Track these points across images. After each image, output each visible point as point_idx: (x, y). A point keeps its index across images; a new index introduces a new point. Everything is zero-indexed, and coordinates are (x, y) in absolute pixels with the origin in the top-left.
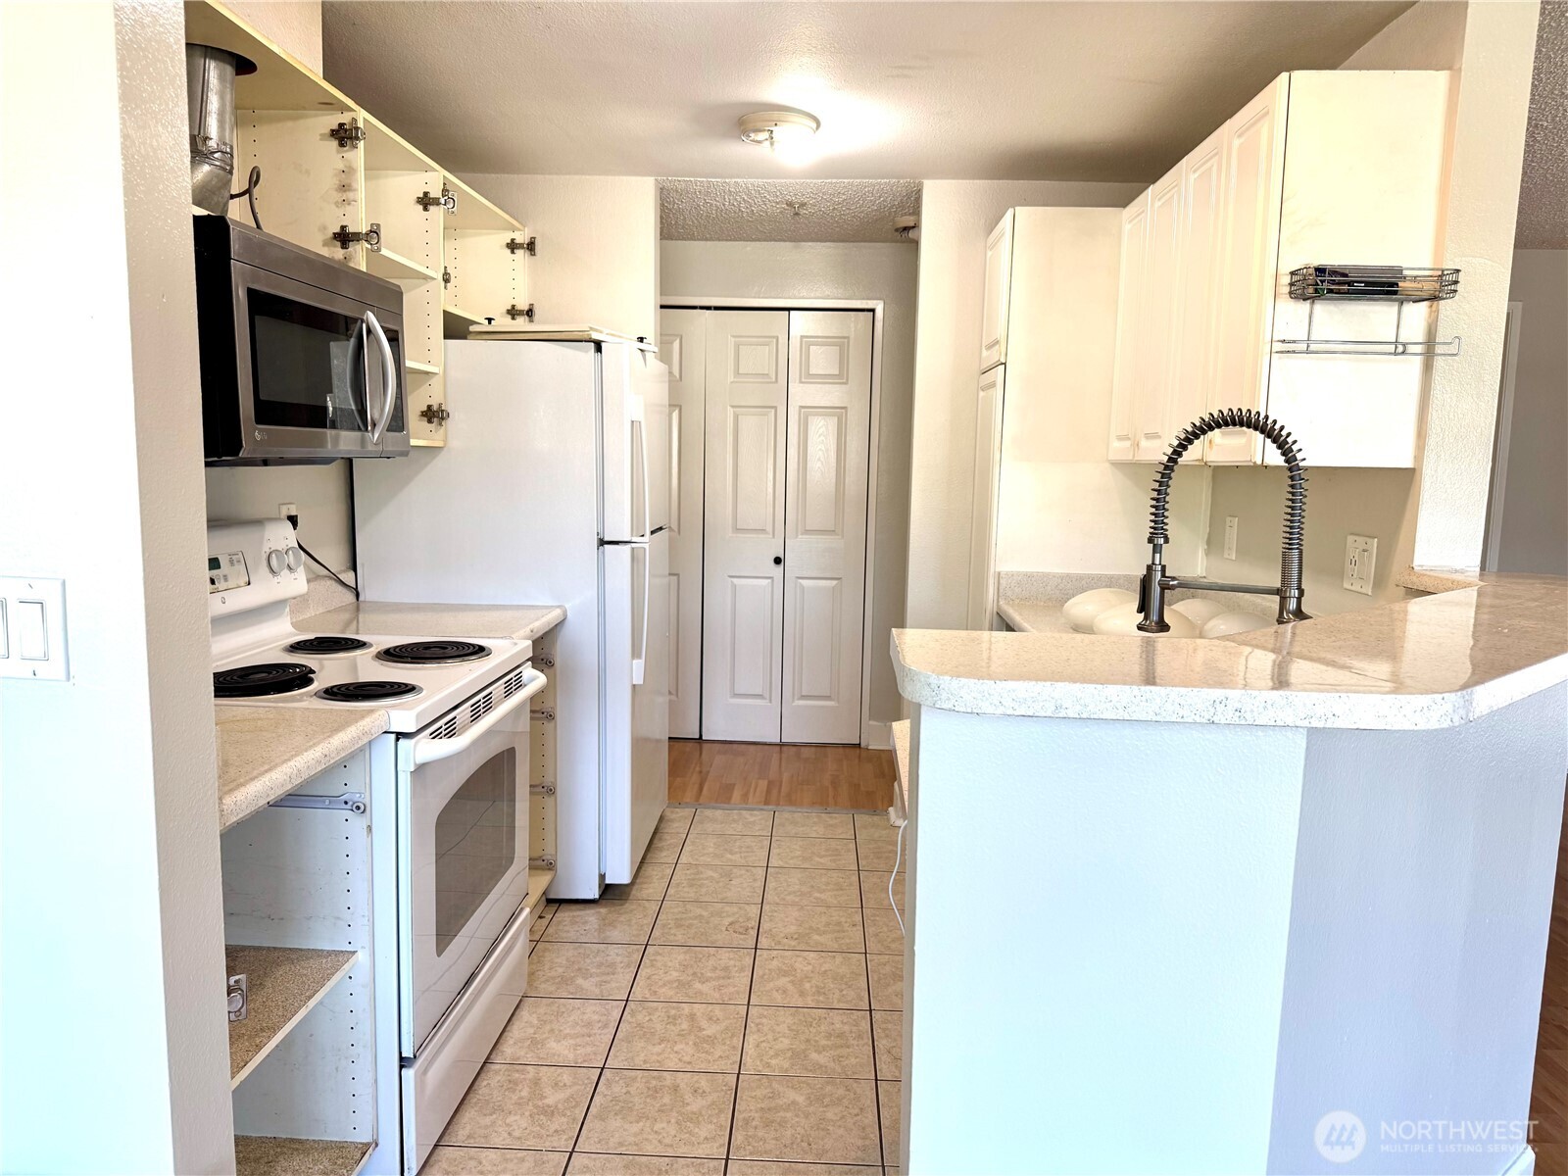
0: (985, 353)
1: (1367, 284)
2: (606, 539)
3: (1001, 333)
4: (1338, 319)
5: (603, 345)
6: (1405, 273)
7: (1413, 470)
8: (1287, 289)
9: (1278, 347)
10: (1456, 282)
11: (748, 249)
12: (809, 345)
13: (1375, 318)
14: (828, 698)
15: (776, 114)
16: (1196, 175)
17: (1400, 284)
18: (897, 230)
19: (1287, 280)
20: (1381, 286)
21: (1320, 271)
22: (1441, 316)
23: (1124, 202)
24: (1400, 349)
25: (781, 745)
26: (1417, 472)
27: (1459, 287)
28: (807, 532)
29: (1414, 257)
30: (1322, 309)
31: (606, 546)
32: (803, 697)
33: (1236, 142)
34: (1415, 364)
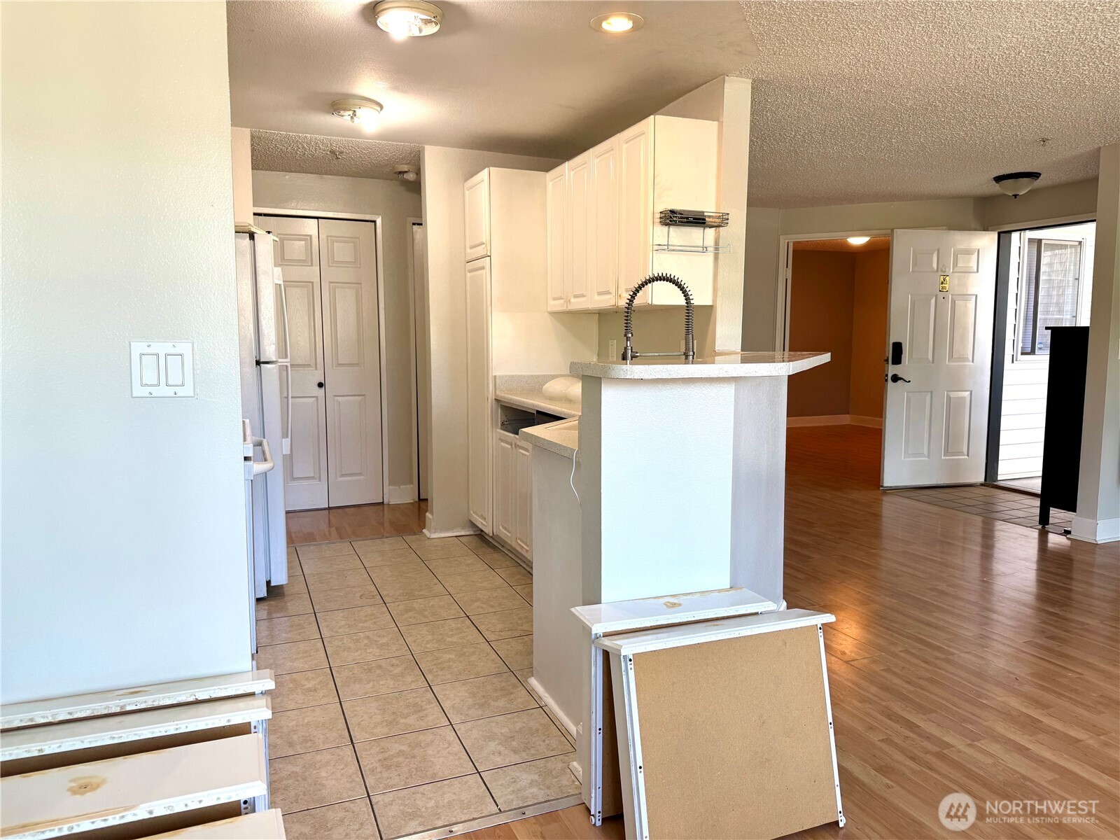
0: (469, 251)
1: (694, 219)
2: (262, 360)
3: (485, 238)
4: (680, 235)
5: (255, 235)
6: (706, 214)
7: (711, 307)
8: (659, 220)
9: (656, 248)
10: (728, 219)
11: (287, 177)
12: (333, 242)
13: (694, 235)
14: (360, 474)
15: (358, 102)
16: (598, 160)
17: (707, 219)
18: (395, 173)
19: (658, 215)
20: (697, 220)
21: (672, 212)
22: (721, 235)
23: (547, 168)
24: (705, 249)
25: (329, 508)
26: (714, 308)
27: (729, 221)
28: (339, 365)
29: (708, 207)
30: (674, 230)
31: (262, 365)
32: (343, 475)
33: (625, 146)
34: (710, 257)
